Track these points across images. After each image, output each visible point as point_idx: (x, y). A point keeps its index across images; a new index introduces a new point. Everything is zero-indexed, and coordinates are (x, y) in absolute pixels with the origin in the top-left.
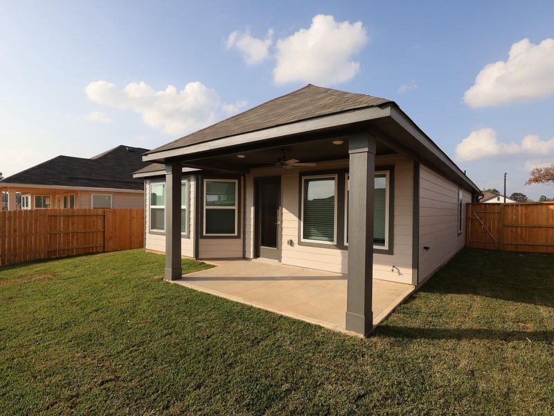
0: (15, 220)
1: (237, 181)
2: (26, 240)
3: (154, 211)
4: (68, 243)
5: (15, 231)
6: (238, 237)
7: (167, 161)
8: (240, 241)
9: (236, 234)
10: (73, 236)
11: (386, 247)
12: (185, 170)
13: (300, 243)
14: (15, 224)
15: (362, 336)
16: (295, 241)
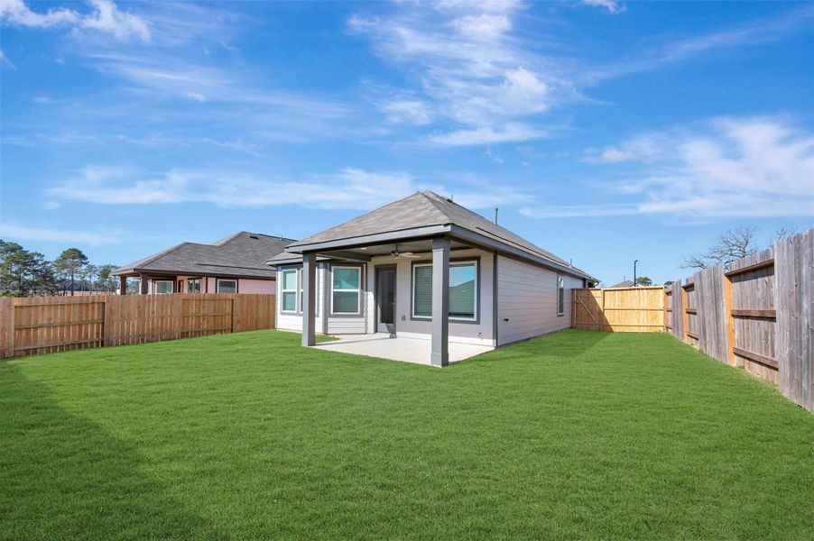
0: (153, 303)
1: (360, 268)
2: (162, 322)
3: (285, 294)
4: (199, 325)
5: (153, 313)
6: (361, 316)
7: (305, 253)
8: (363, 320)
9: (359, 313)
10: (204, 319)
11: (475, 319)
12: (318, 258)
13: (412, 319)
14: (153, 307)
15: (440, 366)
16: (408, 317)
